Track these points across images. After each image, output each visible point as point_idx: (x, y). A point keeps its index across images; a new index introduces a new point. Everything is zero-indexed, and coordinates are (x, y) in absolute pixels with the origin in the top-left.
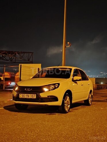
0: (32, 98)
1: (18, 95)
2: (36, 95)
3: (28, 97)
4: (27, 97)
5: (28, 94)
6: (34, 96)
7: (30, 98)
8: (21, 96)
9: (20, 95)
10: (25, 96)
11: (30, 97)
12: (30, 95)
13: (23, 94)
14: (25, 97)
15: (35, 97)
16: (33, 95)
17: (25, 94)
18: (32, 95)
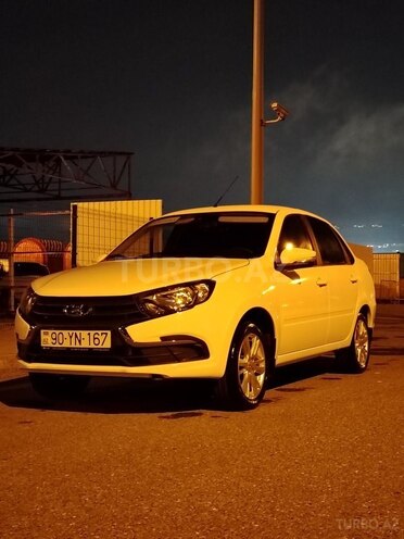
0: (92, 346)
1: (35, 336)
2: (109, 332)
3: (78, 345)
4: (74, 345)
5: (78, 332)
6: (104, 340)
7: (87, 346)
8: (48, 339)
9: (43, 337)
10: (66, 339)
11: (85, 344)
12: (84, 333)
13: (57, 332)
14: (66, 344)
15: (108, 344)
16: (100, 332)
17: (65, 333)
18: (92, 333)
